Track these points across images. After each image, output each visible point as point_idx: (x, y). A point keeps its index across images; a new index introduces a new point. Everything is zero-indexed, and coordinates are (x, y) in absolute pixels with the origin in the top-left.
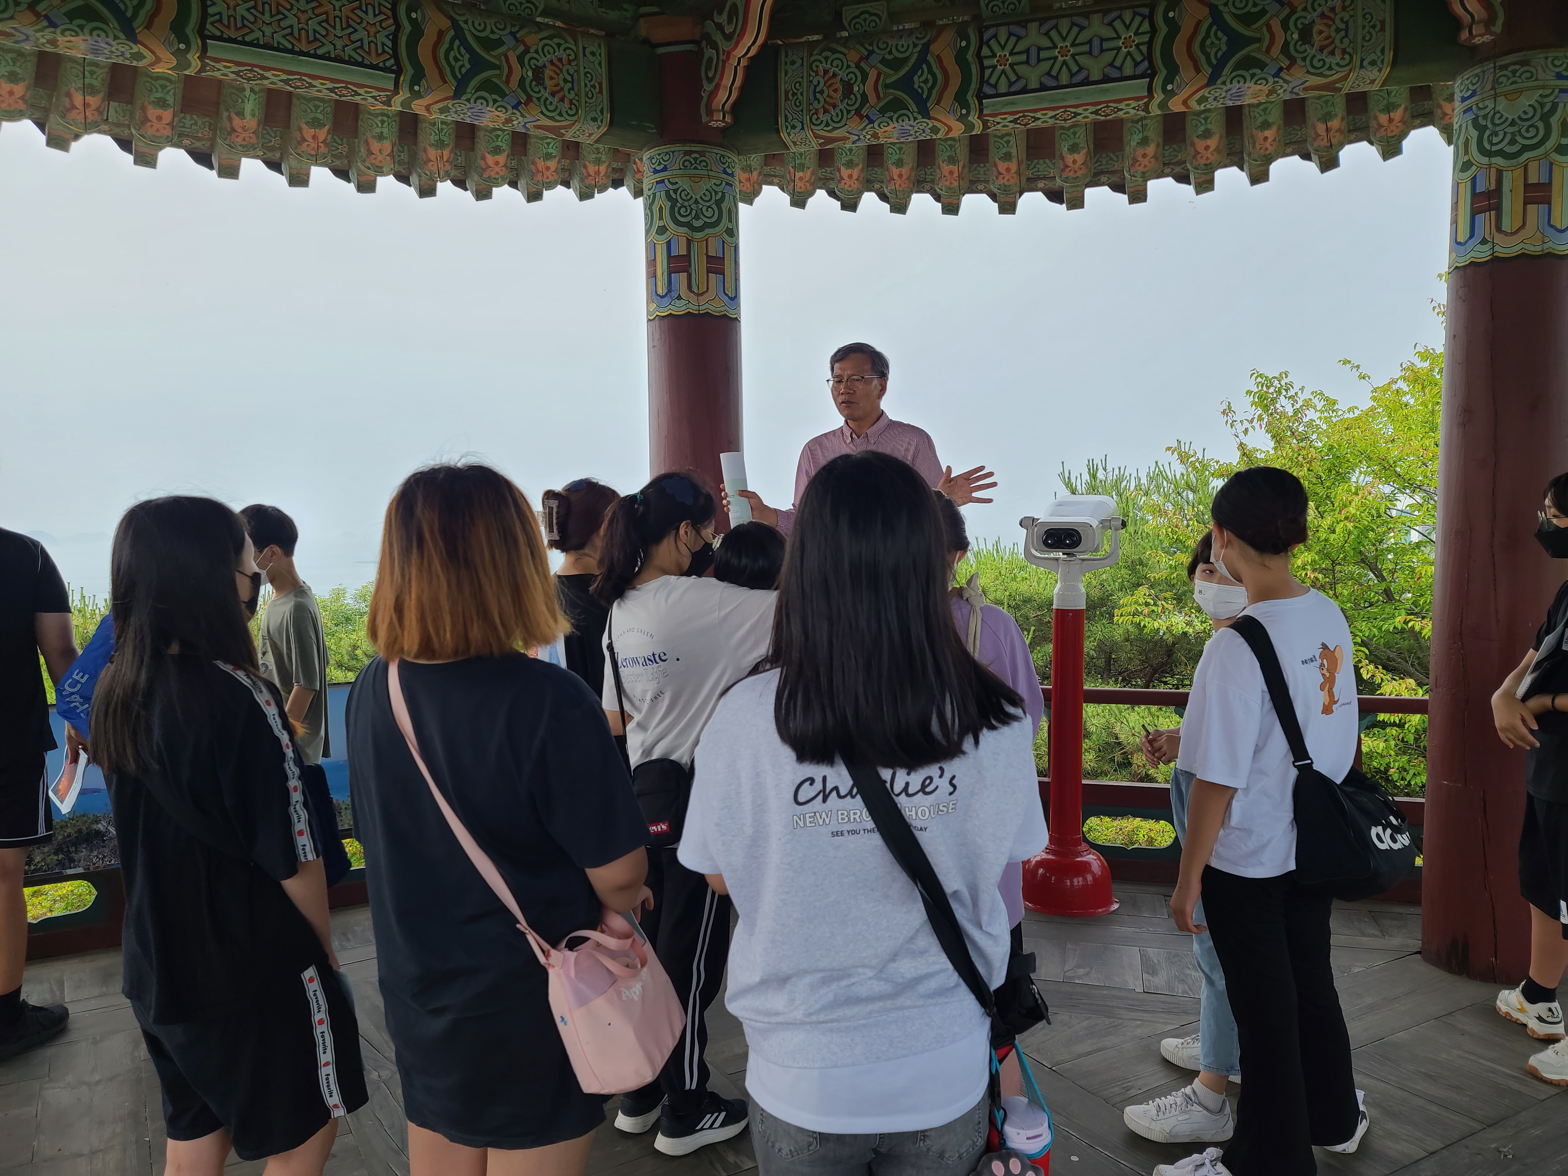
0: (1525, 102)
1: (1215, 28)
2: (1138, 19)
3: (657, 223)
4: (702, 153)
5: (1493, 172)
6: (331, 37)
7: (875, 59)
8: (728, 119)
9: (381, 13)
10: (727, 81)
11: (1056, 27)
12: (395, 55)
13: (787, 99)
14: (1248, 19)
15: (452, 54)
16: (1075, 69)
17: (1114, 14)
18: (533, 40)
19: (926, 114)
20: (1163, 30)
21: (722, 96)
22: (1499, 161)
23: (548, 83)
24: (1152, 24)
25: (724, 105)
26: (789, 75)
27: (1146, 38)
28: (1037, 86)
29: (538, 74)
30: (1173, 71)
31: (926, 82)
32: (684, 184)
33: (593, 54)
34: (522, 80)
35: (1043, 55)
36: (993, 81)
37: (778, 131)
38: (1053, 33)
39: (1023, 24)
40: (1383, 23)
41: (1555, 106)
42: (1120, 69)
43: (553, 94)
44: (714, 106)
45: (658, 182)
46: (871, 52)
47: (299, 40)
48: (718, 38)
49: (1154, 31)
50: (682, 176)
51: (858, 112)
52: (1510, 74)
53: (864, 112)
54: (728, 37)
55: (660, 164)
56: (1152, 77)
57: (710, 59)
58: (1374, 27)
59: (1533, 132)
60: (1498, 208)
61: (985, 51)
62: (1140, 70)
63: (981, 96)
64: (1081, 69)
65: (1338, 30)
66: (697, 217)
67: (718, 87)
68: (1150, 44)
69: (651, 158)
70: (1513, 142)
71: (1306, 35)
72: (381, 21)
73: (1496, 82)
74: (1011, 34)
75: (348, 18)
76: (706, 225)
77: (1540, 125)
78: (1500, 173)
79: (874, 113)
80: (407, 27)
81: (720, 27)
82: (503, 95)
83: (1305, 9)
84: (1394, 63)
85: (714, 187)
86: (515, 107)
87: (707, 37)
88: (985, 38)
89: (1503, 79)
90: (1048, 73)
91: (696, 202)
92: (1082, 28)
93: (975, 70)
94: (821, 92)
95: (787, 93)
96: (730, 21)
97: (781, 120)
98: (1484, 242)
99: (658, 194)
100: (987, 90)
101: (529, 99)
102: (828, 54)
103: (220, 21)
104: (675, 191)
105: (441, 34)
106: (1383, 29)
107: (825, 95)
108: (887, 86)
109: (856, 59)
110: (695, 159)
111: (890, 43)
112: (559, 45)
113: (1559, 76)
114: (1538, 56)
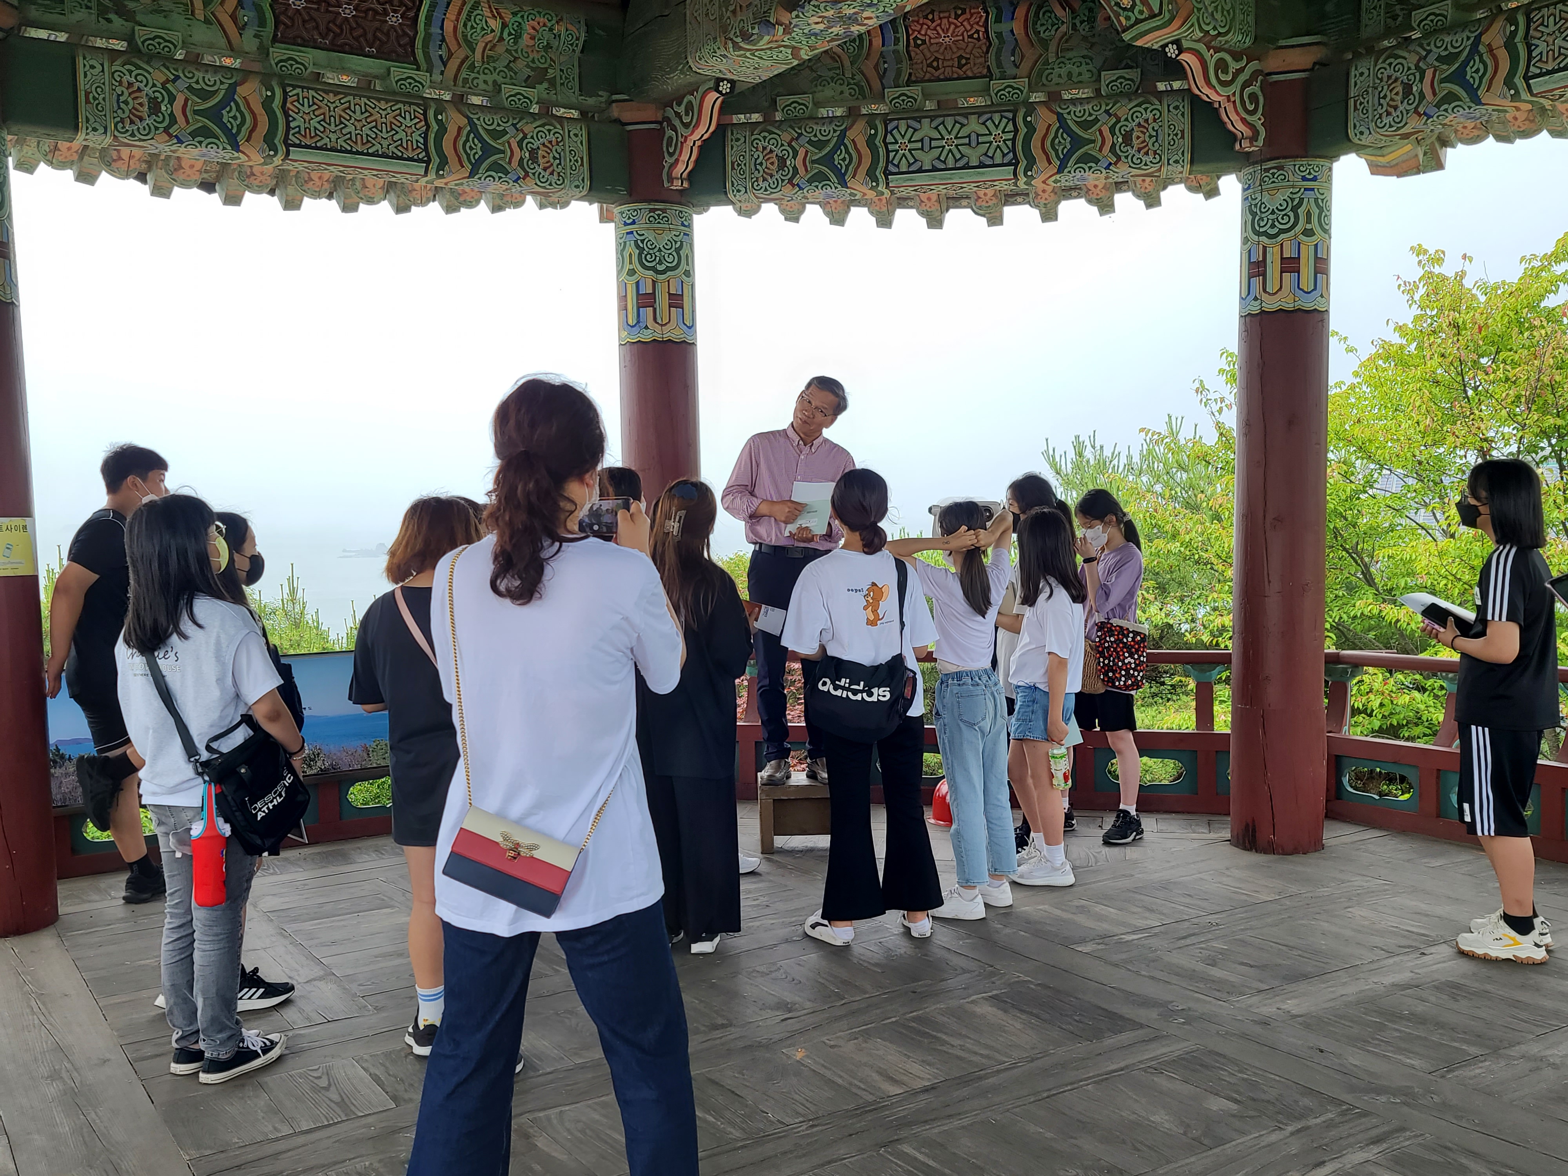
0: (1281, 197)
1: (1061, 130)
2: (1004, 121)
3: (628, 267)
5: (1261, 246)
6: (379, 139)
7: (803, 140)
8: (686, 185)
9: (415, 117)
10: (685, 157)
11: (943, 123)
12: (426, 149)
13: (733, 168)
14: (1086, 125)
15: (468, 145)
16: (958, 156)
17: (989, 115)
18: (529, 128)
19: (844, 184)
20: (1023, 130)
21: (680, 168)
22: (1263, 239)
23: (541, 161)
24: (1015, 125)
25: (682, 174)
26: (735, 149)
27: (1010, 136)
28: (930, 168)
29: (533, 153)
30: (1031, 162)
31: (844, 159)
32: (650, 235)
33: (576, 135)
34: (521, 159)
35: (934, 144)
36: (895, 162)
37: (726, 193)
38: (941, 128)
39: (918, 120)
40: (1183, 132)
41: (1301, 200)
42: (992, 158)
43: (545, 169)
44: (673, 175)
45: (628, 233)
46: (800, 135)
47: (356, 143)
48: (677, 122)
49: (1016, 131)
50: (648, 229)
51: (790, 181)
52: (1271, 176)
53: (795, 181)
54: (686, 125)
55: (629, 218)
56: (1016, 165)
57: (671, 138)
58: (1176, 135)
59: (1286, 219)
60: (1264, 275)
61: (890, 139)
62: (1006, 160)
63: (887, 173)
64: (963, 156)
65: (1151, 137)
66: (660, 263)
67: (677, 161)
68: (1014, 140)
69: (622, 213)
70: (1273, 226)
71: (1127, 139)
72: (415, 124)
73: (1262, 180)
74: (908, 127)
75: (391, 123)
76: (668, 269)
77: (1291, 214)
78: (1265, 248)
79: (803, 183)
80: (435, 127)
81: (678, 114)
82: (507, 173)
83: (1126, 119)
84: (1192, 162)
85: (674, 238)
86: (516, 181)
87: (668, 120)
88: (889, 129)
89: (1266, 179)
90: (938, 158)
91: (660, 250)
92: (963, 125)
93: (882, 152)
94: (761, 164)
95: (733, 164)
96: (687, 114)
97: (728, 185)
98: (1256, 299)
99: (628, 243)
100: (891, 168)
101: (527, 174)
102: (766, 134)
103: (299, 132)
104: (642, 241)
105: (460, 129)
106: (1183, 137)
107: (764, 167)
108: (813, 162)
109: (789, 138)
110: (659, 215)
111: (815, 128)
112: (549, 131)
113: (1304, 179)
114: (1289, 164)
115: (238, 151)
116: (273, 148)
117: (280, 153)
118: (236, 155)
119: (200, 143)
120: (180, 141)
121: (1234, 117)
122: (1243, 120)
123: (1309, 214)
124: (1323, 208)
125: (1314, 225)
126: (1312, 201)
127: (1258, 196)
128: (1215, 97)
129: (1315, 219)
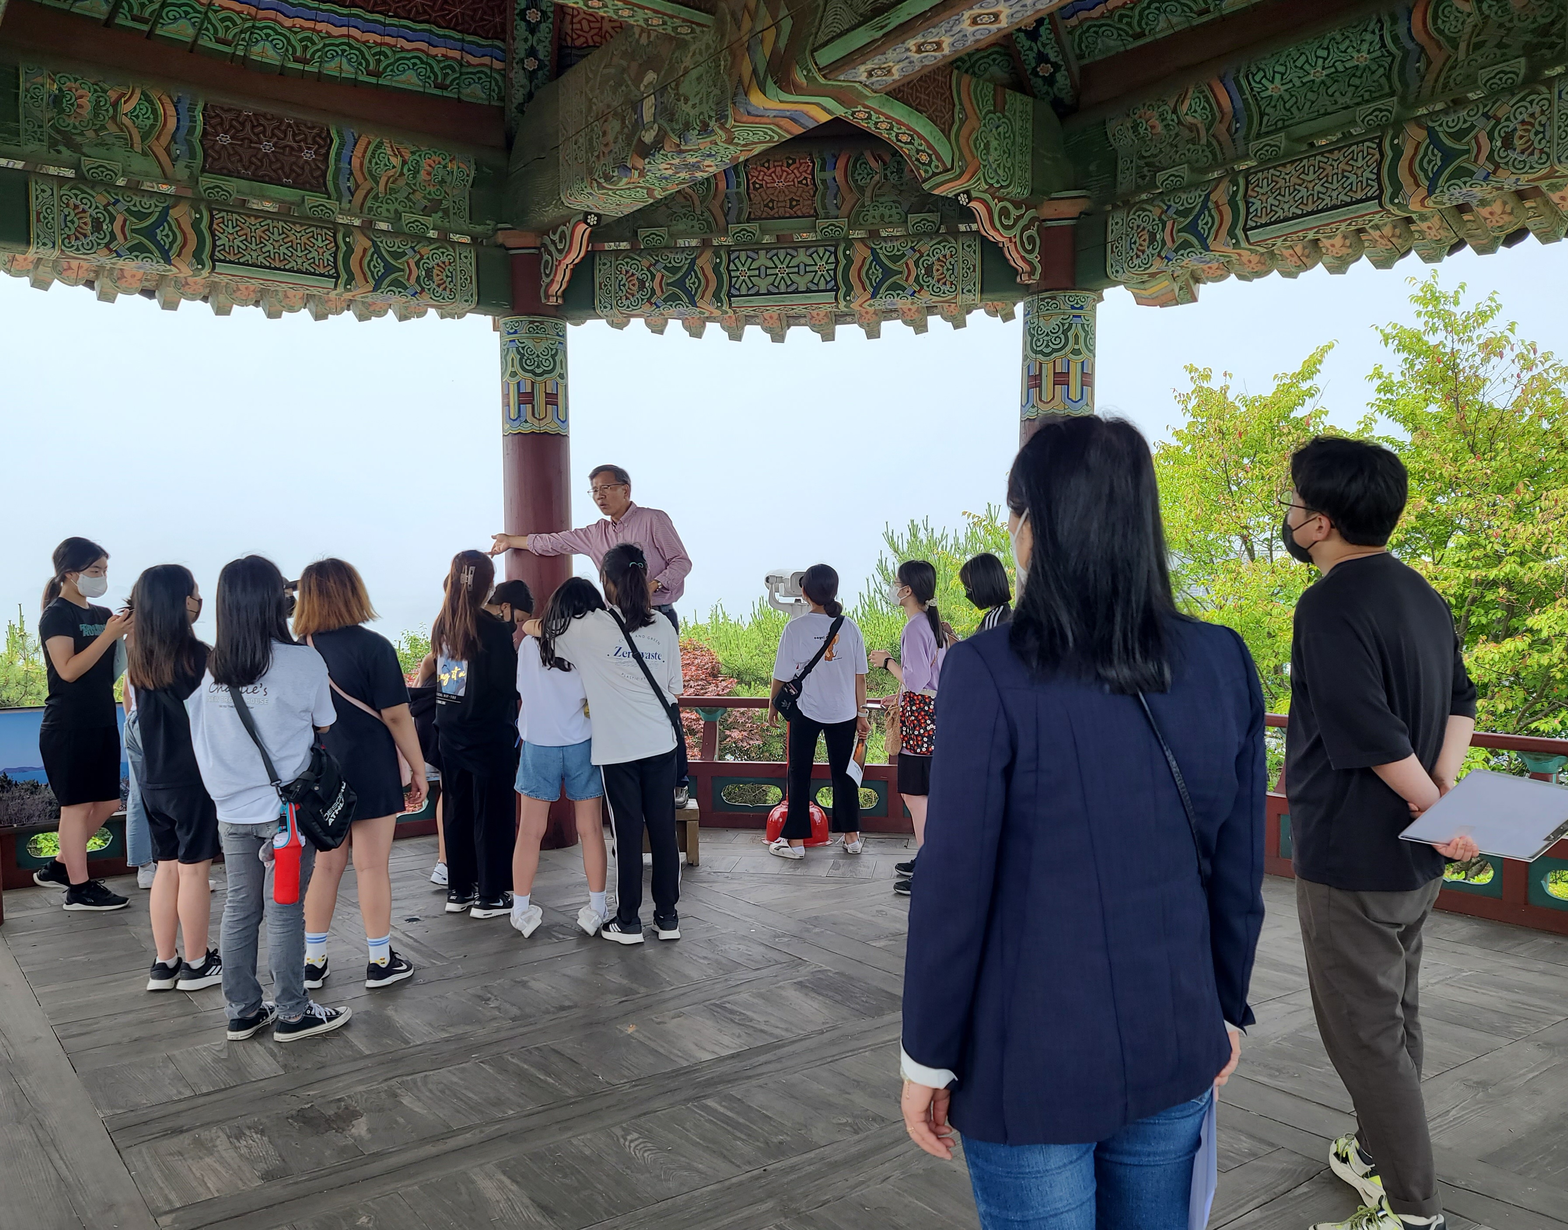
0: (1055, 321)
1: (875, 262)
2: (828, 254)
3: (510, 369)
4: (542, 323)
5: (1038, 362)
6: (294, 257)
7: (659, 266)
8: (560, 301)
9: (326, 239)
10: (559, 278)
11: (776, 254)
12: (336, 267)
13: (600, 288)
14: (895, 259)
15: (372, 264)
16: (789, 283)
17: (813, 249)
18: (426, 250)
19: (694, 304)
20: (843, 262)
21: (555, 287)
22: (1040, 356)
23: (436, 278)
24: (836, 258)
25: (556, 292)
26: (602, 273)
27: (833, 266)
28: (766, 292)
29: (429, 272)
30: (850, 289)
31: (694, 283)
32: (529, 343)
33: (466, 257)
34: (418, 277)
35: (769, 271)
36: (737, 286)
37: (594, 309)
38: (775, 258)
39: (756, 251)
40: (974, 266)
41: (1071, 325)
42: (817, 285)
43: (439, 286)
44: (549, 293)
45: (510, 341)
46: (657, 261)
47: (274, 260)
48: (552, 248)
49: (837, 262)
50: (528, 338)
51: (649, 300)
52: (1046, 305)
53: (653, 300)
54: (560, 251)
55: (512, 328)
56: (837, 291)
57: (547, 261)
58: (969, 269)
59: (1058, 340)
60: (1040, 386)
61: (732, 267)
62: (829, 287)
63: (730, 296)
64: (793, 282)
65: (948, 270)
66: (538, 367)
67: (552, 281)
68: (835, 270)
69: (506, 324)
70: (1047, 346)
71: (929, 271)
72: (326, 245)
73: (1039, 307)
74: (748, 257)
75: (305, 243)
76: (545, 372)
77: (1062, 337)
79: (660, 302)
80: (343, 248)
81: (553, 242)
82: (405, 288)
83: (928, 255)
84: (982, 292)
85: (551, 346)
86: (413, 295)
87: (544, 245)
88: (732, 258)
89: (1042, 307)
90: (773, 284)
91: (538, 356)
92: (793, 257)
93: (726, 278)
94: (624, 285)
95: (600, 284)
96: (561, 242)
97: (597, 302)
98: (1034, 406)
99: (510, 349)
100: (733, 291)
101: (423, 290)
102: (628, 261)
103: (224, 249)
104: (523, 348)
105: (365, 250)
106: (974, 271)
107: (626, 287)
108: (668, 284)
109: (648, 264)
110: (537, 326)
111: (670, 256)
112: (443, 253)
113: (1073, 307)
114: (1060, 294)
115: (170, 264)
116: (201, 262)
117: (207, 267)
118: (168, 267)
119: (137, 257)
120: (119, 256)
121: (1015, 255)
122: (1023, 258)
123: (1076, 337)
124: (1089, 332)
125: (1081, 346)
126: (1079, 326)
127: (1036, 320)
128: (999, 238)
129: (1081, 340)
